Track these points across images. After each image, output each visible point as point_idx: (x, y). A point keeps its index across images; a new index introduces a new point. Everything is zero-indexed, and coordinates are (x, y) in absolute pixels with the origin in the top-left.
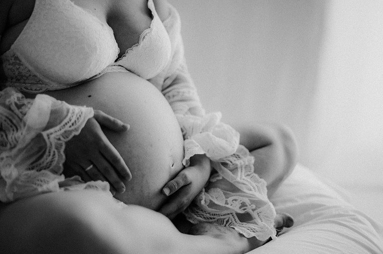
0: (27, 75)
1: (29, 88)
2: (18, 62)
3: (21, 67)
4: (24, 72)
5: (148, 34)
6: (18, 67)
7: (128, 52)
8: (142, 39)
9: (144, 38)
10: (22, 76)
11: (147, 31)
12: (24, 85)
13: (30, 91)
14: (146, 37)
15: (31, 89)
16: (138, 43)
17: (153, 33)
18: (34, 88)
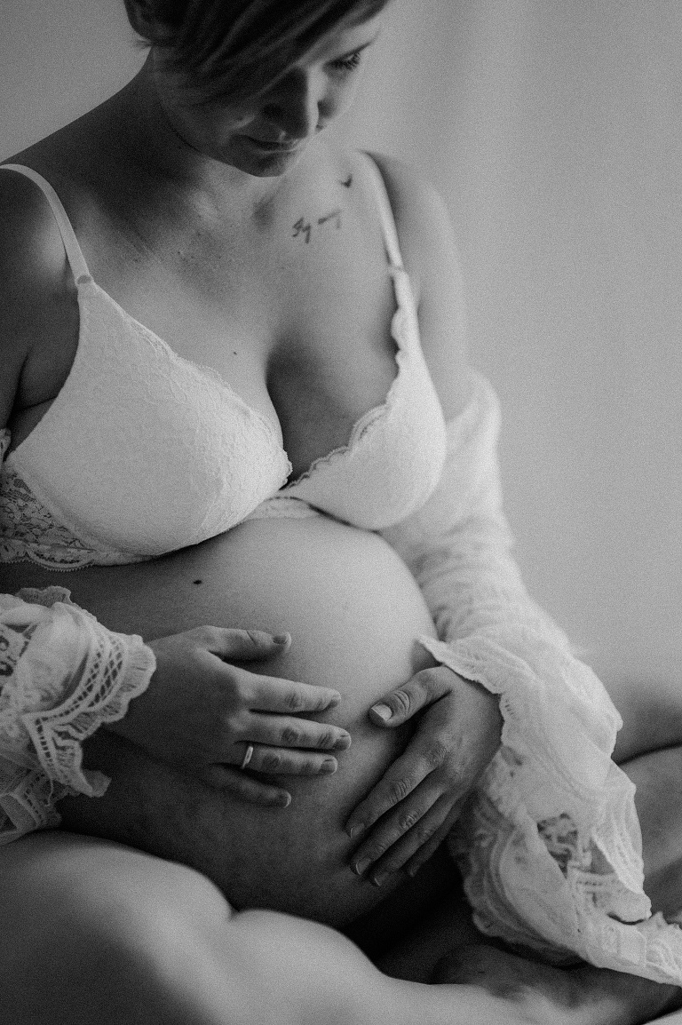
0: (43, 525)
1: (47, 555)
2: (23, 491)
3: (30, 504)
4: (36, 518)
5: (377, 422)
6: (21, 503)
7: (318, 466)
8: (358, 435)
9: (365, 430)
10: (31, 527)
11: (376, 412)
12: (35, 545)
13: (48, 563)
14: (370, 429)
15: (51, 559)
16: (347, 445)
17: (391, 418)
18: (59, 555)
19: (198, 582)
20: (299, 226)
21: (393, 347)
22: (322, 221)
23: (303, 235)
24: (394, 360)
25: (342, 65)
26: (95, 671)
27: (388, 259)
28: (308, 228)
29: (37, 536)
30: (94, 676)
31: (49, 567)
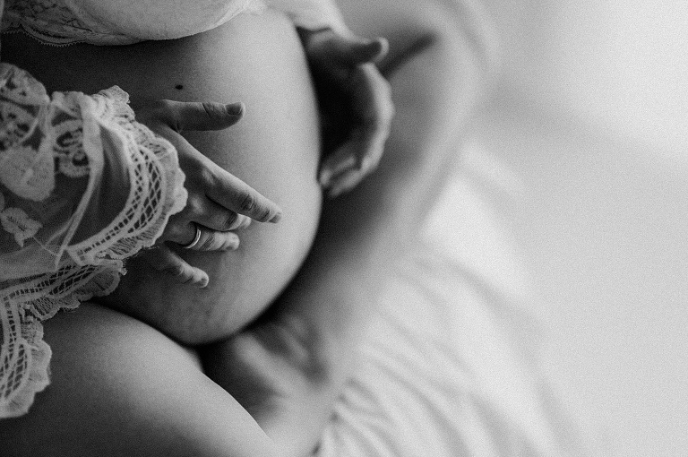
1: (41, 29)
12: (32, 20)
13: (42, 37)
15: (47, 34)
18: (55, 30)
19: (179, 87)
26: (137, 202)
29: (36, 12)
30: (136, 207)
31: (44, 41)
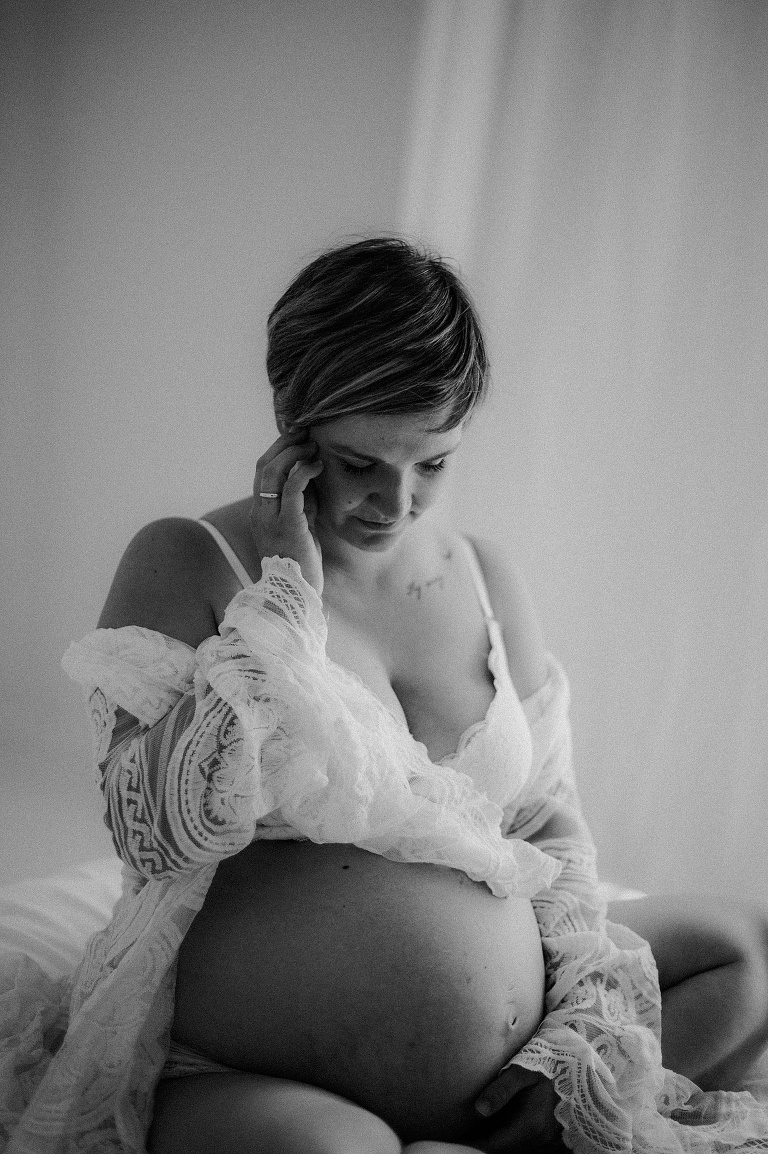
5: (478, 735)
8: (464, 744)
9: (469, 741)
11: (477, 727)
14: (473, 739)
16: (455, 752)
17: (490, 730)
20: (411, 587)
21: (490, 677)
22: (429, 584)
23: (415, 594)
24: (493, 684)
25: (430, 467)
27: (484, 614)
28: (419, 589)
